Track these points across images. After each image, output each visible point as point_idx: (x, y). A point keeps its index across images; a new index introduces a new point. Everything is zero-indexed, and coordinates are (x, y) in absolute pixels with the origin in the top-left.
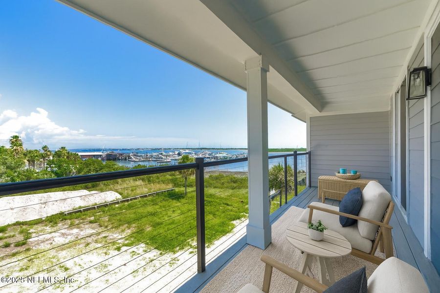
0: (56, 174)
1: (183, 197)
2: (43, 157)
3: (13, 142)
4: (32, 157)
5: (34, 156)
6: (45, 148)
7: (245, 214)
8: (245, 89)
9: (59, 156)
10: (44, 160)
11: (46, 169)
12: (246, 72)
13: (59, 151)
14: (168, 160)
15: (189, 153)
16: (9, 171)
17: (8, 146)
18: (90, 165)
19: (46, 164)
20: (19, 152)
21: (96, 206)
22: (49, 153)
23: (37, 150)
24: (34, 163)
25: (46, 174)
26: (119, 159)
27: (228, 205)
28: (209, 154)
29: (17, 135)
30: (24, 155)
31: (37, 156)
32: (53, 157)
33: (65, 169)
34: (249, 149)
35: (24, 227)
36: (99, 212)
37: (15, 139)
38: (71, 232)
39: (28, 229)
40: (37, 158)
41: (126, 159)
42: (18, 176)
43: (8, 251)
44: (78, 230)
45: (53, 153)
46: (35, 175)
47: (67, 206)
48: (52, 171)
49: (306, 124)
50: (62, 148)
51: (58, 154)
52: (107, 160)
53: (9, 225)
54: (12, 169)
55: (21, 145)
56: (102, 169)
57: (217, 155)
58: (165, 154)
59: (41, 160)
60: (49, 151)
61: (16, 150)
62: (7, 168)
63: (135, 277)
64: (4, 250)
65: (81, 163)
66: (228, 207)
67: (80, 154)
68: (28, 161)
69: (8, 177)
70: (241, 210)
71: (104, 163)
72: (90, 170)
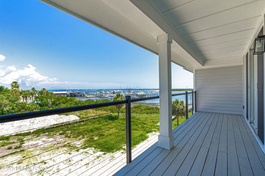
0: (40, 105)
1: (117, 119)
2: (32, 94)
3: (13, 86)
4: (25, 94)
5: (26, 94)
6: (33, 89)
7: (155, 129)
8: (158, 54)
9: (42, 94)
10: (32, 96)
11: (34, 102)
12: (158, 44)
13: (41, 91)
14: (107, 96)
15: (119, 92)
16: (11, 103)
17: (10, 88)
18: (60, 99)
19: (34, 99)
20: (16, 91)
21: (63, 125)
22: (35, 92)
23: (28, 91)
24: (27, 98)
25: (34, 105)
26: (77, 96)
27: (145, 124)
28: (133, 93)
29: (16, 81)
30: (20, 93)
31: (28, 94)
32: (38, 94)
33: (45, 102)
34: (160, 89)
35: (20, 137)
36: (65, 128)
37: (14, 84)
38: (49, 140)
39: (22, 138)
40: (28, 95)
41: (81, 96)
42: (16, 106)
43: (11, 151)
44: (53, 139)
45: (38, 92)
46: (27, 105)
47: (46, 124)
48: (37, 103)
49: (193, 74)
50: (43, 89)
51: (41, 93)
52: (70, 96)
53: (11, 136)
54: (12, 102)
55: (18, 87)
56: (67, 102)
57: (138, 93)
58: (104, 93)
59: (31, 96)
60: (36, 91)
61: (15, 90)
62: (10, 101)
63: (87, 167)
64: (8, 151)
65: (55, 98)
66: (145, 125)
67: (54, 93)
68: (23, 97)
69: (10, 106)
70: (153, 127)
71: (68, 98)
72: (60, 102)
